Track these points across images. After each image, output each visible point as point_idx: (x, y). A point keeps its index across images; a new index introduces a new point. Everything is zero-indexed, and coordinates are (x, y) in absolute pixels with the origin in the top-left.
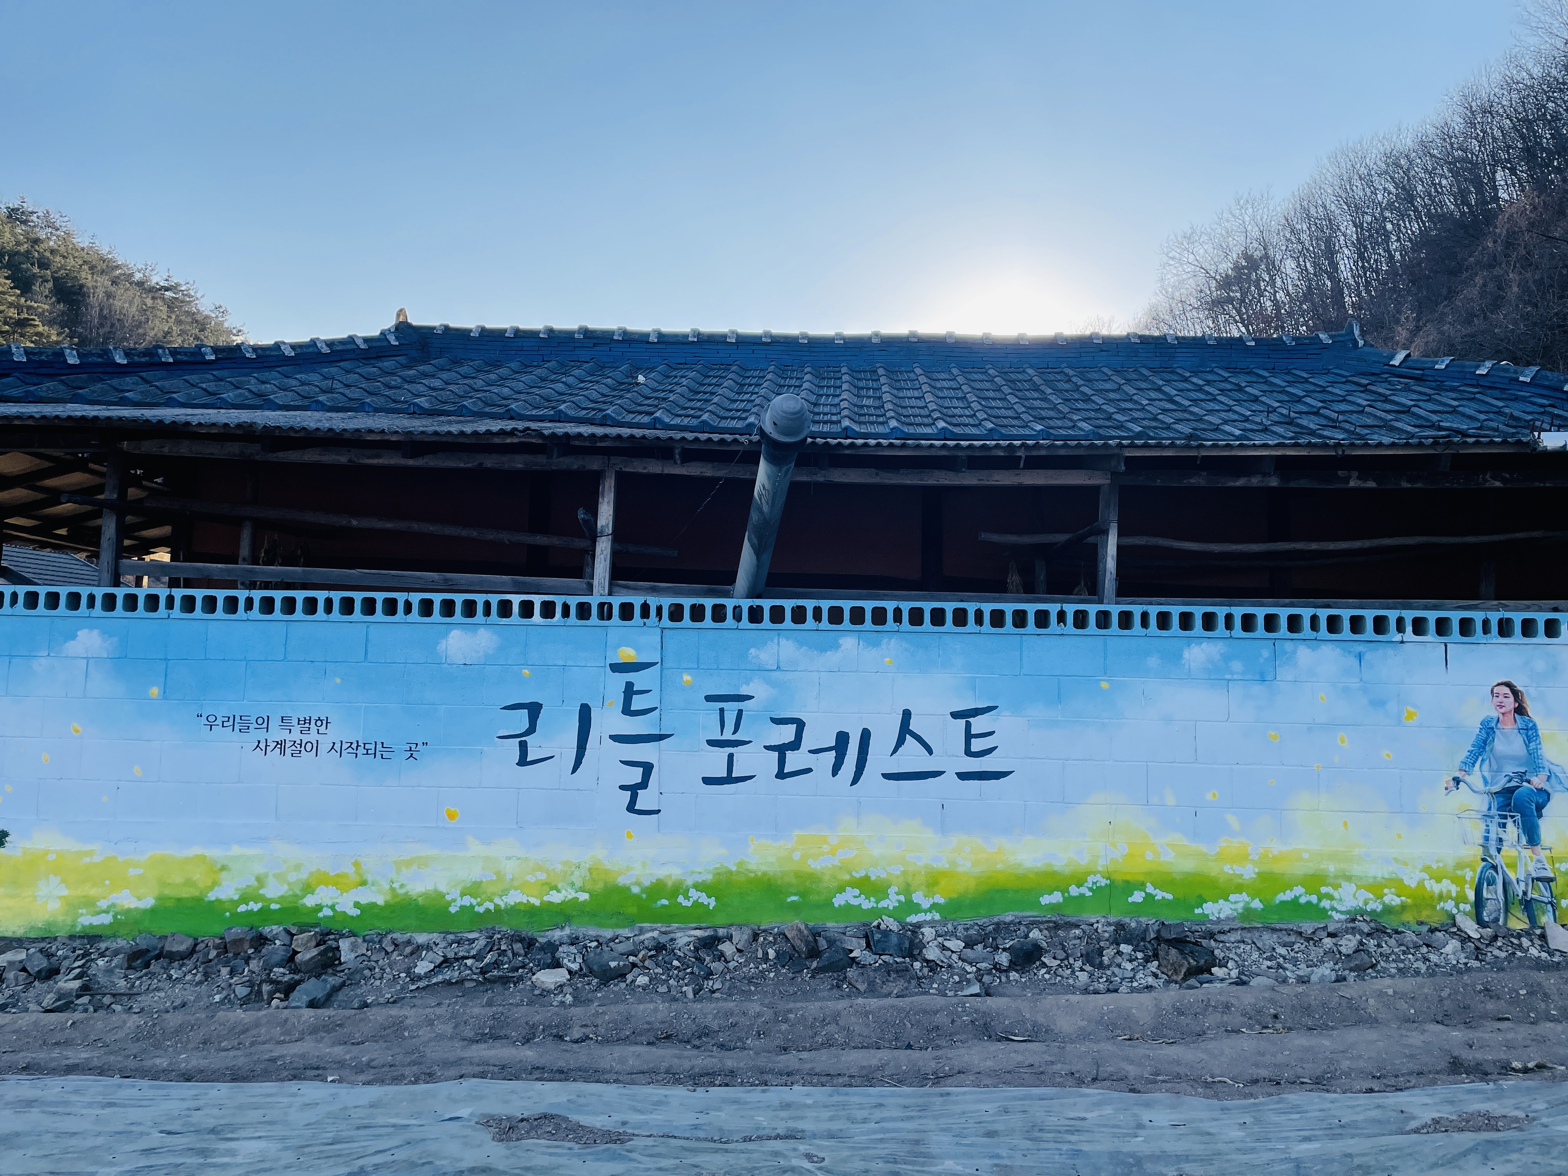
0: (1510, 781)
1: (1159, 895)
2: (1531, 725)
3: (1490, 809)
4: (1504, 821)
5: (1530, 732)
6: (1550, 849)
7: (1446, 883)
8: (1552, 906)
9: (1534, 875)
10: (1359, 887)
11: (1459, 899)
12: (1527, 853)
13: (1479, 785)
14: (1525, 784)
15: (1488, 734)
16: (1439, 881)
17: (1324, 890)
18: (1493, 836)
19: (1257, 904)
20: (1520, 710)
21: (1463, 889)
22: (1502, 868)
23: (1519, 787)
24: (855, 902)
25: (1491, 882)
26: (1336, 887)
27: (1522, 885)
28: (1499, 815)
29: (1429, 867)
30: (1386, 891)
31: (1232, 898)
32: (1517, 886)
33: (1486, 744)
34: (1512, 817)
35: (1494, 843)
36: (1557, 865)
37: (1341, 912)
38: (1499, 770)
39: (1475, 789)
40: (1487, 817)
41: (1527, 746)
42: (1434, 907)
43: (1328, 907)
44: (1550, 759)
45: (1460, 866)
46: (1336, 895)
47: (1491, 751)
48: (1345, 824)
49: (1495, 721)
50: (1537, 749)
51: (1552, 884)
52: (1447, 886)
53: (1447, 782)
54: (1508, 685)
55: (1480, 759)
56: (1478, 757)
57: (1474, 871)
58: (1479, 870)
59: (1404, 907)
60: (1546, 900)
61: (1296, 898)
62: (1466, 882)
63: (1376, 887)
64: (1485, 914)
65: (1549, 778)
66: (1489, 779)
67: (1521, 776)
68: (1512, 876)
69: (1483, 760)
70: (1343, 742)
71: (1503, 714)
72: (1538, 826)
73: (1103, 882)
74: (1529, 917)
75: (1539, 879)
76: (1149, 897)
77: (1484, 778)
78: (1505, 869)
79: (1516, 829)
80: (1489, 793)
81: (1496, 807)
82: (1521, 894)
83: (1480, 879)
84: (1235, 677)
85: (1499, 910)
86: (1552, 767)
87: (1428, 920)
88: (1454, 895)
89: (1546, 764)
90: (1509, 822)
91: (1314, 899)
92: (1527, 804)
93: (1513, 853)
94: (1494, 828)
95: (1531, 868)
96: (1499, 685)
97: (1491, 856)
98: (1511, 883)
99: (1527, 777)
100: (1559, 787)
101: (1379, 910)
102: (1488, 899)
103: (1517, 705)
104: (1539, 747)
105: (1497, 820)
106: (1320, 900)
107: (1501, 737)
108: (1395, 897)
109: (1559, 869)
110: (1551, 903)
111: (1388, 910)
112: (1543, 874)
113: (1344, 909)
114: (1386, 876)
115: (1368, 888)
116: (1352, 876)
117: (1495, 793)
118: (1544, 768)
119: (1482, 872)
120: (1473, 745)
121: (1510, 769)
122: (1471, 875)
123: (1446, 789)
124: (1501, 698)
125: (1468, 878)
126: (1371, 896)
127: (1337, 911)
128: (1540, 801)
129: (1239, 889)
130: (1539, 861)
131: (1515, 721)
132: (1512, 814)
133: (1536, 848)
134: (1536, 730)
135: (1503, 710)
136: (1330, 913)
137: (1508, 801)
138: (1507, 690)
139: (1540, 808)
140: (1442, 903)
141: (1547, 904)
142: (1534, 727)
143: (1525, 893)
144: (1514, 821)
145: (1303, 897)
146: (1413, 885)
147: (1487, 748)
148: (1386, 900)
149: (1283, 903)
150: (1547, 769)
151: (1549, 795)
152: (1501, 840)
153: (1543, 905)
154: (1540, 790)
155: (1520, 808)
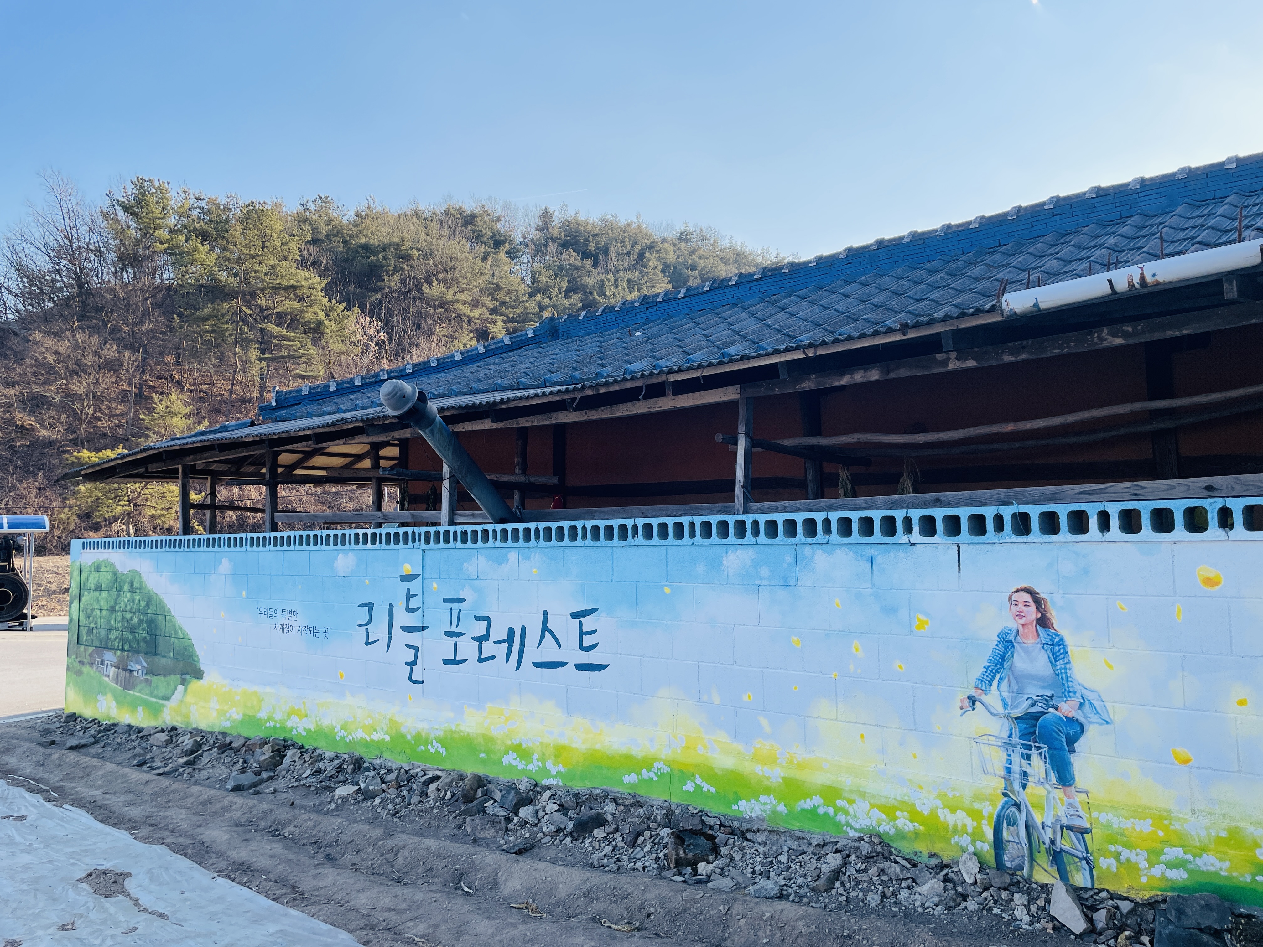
0: (1033, 705)
1: (706, 788)
2: (1057, 639)
3: (1010, 736)
4: (1028, 752)
5: (1057, 648)
6: (1087, 793)
7: (960, 814)
8: (1088, 863)
9: (1065, 822)
10: (872, 806)
11: (976, 836)
12: (1059, 794)
13: (998, 707)
14: (1051, 710)
15: (1006, 648)
16: (953, 811)
17: (840, 803)
18: (1016, 768)
19: (781, 808)
20: (1043, 621)
21: (979, 826)
22: (1026, 807)
23: (1046, 713)
24: (514, 763)
25: (1012, 823)
26: (851, 802)
27: (1049, 832)
28: (1022, 744)
29: (945, 795)
30: (898, 813)
31: (762, 798)
32: (1043, 832)
33: (1003, 660)
34: (1038, 748)
35: (1018, 776)
36: (1094, 814)
37: (856, 830)
38: (1020, 692)
39: (993, 711)
40: (1008, 745)
41: (1053, 665)
42: (948, 841)
43: (843, 821)
44: (1081, 681)
45: (977, 797)
46: (851, 811)
47: (1011, 668)
48: (862, 736)
49: (1014, 634)
50: (1065, 669)
51: (1087, 837)
52: (961, 818)
53: (962, 701)
54: (1029, 591)
55: (998, 676)
56: (995, 675)
57: (994, 805)
58: (999, 807)
59: (917, 835)
60: (1079, 854)
61: (815, 808)
62: (983, 817)
63: (889, 810)
64: (1006, 858)
65: (1081, 705)
66: (1009, 701)
67: (1047, 700)
68: (1038, 819)
69: (1001, 678)
70: (857, 650)
71: (1023, 625)
72: (1070, 763)
73: (666, 770)
74: (1058, 870)
75: (1069, 828)
76: (698, 787)
77: (1003, 700)
78: (1031, 809)
79: (1042, 763)
80: (1008, 717)
81: (1018, 735)
82: (1048, 842)
83: (999, 816)
84: (764, 582)
85: (1023, 856)
86: (1084, 691)
87: (941, 854)
88: (970, 830)
89: (1078, 688)
90: (1034, 753)
91: (831, 811)
92: (1056, 735)
93: (1041, 791)
94: (1016, 759)
95: (1061, 811)
96: (1018, 591)
97: (1013, 792)
98: (1035, 827)
99: (1054, 702)
100: (1095, 718)
101: (891, 833)
102: (1008, 841)
103: (1039, 615)
104: (1068, 666)
105: (1019, 749)
106: (836, 813)
107: (1022, 654)
108: (908, 823)
109: (1097, 820)
110: (1085, 859)
111: (901, 835)
112: (1077, 822)
113: (858, 826)
114: (899, 798)
115: (883, 808)
116: (865, 793)
117: (1016, 718)
118: (1075, 693)
119: (1003, 807)
120: (990, 661)
121: (1033, 691)
122: (991, 809)
123: (961, 708)
124: (1021, 607)
125: (985, 813)
126: (884, 817)
127: (852, 828)
128: (1072, 732)
129: (767, 791)
130: (1070, 805)
131: (1038, 635)
132: (1037, 745)
133: (1068, 789)
134: (1065, 647)
135: (1023, 621)
136: (845, 828)
137: (1032, 730)
138: (1027, 597)
139: (1071, 741)
140: (956, 837)
141: (1081, 859)
142: (1061, 643)
143: (1053, 842)
144: (1041, 754)
145: (821, 808)
146: (926, 812)
147: (1006, 665)
148: (900, 823)
149: (803, 810)
150: (1078, 695)
151: (1082, 727)
152: (1025, 774)
153: (1076, 860)
154: (1071, 720)
155: (1047, 738)
